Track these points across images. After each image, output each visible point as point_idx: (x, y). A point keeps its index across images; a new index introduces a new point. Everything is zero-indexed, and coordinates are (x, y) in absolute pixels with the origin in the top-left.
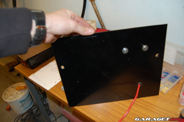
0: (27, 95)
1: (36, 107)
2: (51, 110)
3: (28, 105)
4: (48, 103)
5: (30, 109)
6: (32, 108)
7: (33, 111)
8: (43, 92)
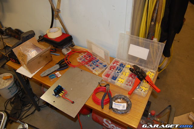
0: (13, 83)
1: (21, 92)
2: (34, 93)
3: (15, 91)
4: (32, 87)
5: (17, 94)
6: (19, 93)
7: (19, 95)
8: (26, 79)
